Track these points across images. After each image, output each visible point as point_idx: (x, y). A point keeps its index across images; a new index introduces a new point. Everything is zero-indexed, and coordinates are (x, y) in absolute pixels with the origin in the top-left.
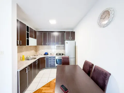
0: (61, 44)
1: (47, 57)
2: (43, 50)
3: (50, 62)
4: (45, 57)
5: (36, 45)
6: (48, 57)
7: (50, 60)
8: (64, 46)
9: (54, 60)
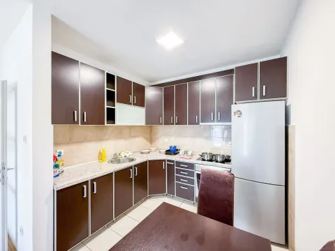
0: (218, 121)
1: (168, 161)
2: (166, 140)
3: (178, 179)
4: (164, 160)
5: (143, 123)
6: (173, 161)
7: (178, 172)
8: (229, 128)
9: (191, 174)
